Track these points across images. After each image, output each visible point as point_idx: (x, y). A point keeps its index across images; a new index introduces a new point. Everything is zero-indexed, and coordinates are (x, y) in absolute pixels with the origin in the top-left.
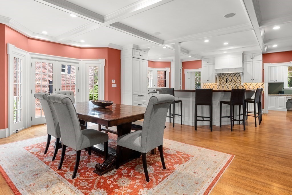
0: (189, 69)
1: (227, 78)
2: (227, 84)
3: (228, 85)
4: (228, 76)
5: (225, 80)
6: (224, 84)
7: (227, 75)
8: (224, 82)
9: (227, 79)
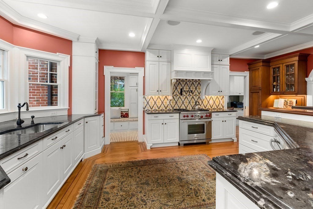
0: (115, 65)
1: (181, 87)
2: (181, 97)
3: (183, 100)
4: (183, 85)
5: (180, 91)
6: (178, 97)
7: (181, 83)
8: (178, 94)
9: (181, 89)
